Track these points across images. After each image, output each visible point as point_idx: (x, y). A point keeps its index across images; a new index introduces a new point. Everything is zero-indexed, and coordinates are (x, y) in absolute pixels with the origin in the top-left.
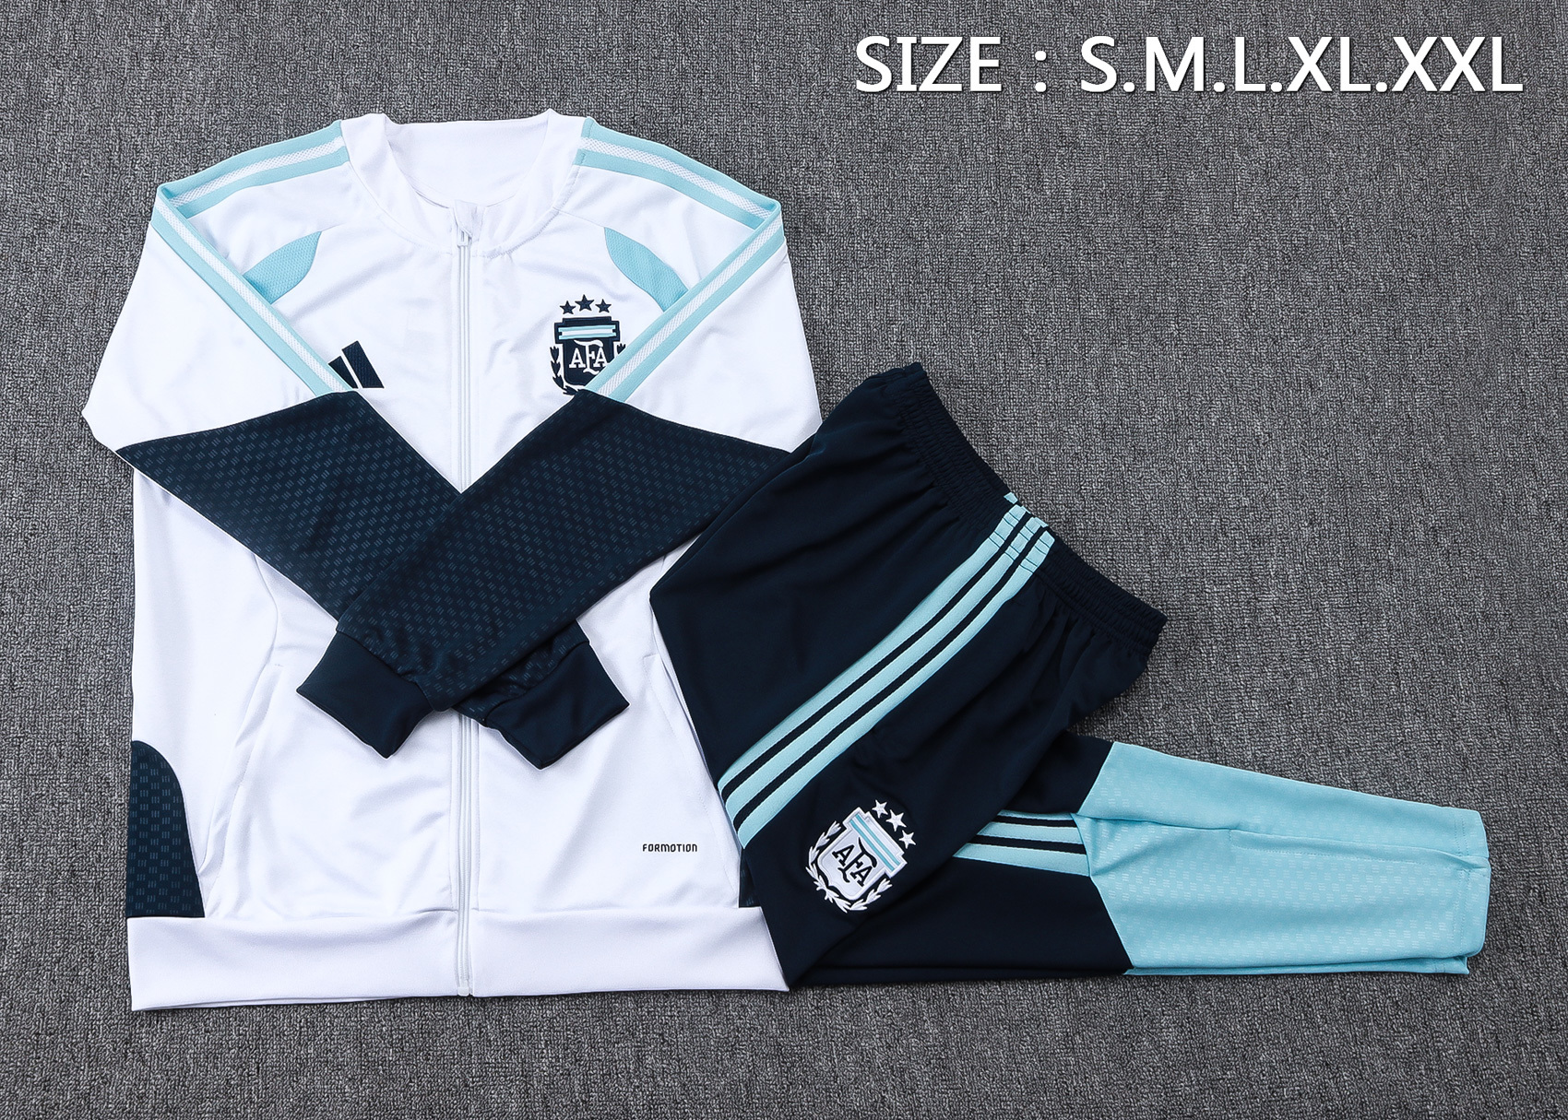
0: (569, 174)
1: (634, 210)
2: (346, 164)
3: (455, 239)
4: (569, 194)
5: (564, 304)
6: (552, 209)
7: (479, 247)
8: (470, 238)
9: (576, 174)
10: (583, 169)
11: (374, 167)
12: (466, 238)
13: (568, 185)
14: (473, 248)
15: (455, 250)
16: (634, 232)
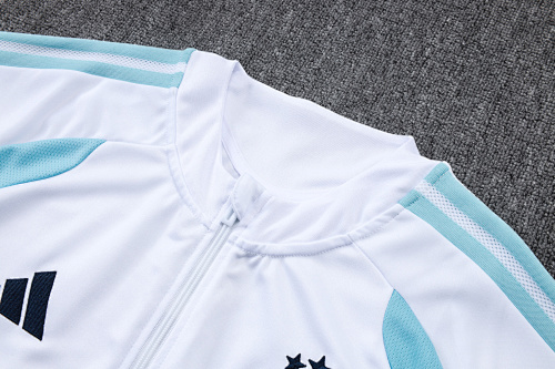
0: (387, 211)
1: (442, 295)
2: (173, 89)
3: (223, 213)
4: (374, 231)
5: (293, 357)
6: (345, 235)
7: (243, 236)
8: (237, 220)
9: (394, 214)
10: (406, 212)
11: (199, 100)
12: (233, 218)
13: (379, 220)
14: (235, 233)
15: (216, 223)
16: (429, 319)
